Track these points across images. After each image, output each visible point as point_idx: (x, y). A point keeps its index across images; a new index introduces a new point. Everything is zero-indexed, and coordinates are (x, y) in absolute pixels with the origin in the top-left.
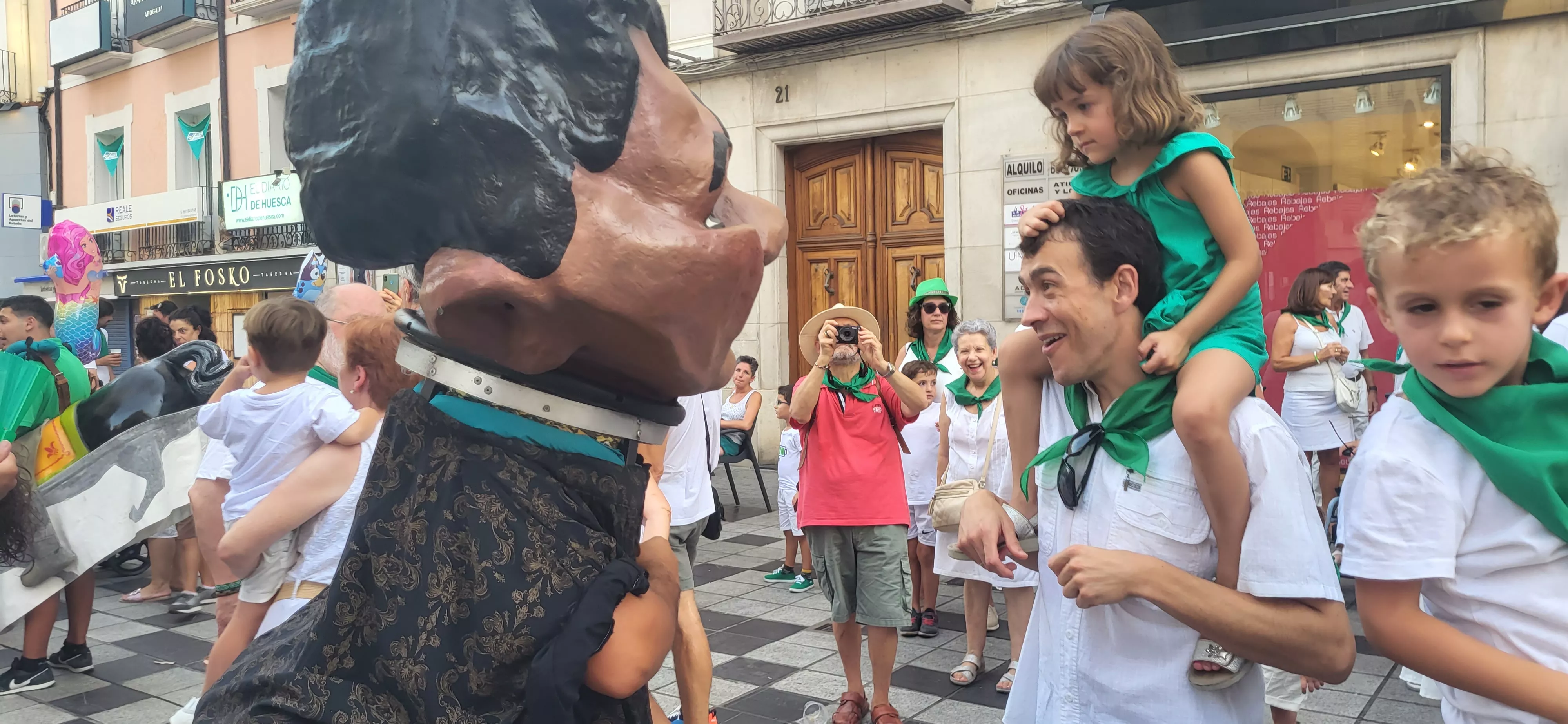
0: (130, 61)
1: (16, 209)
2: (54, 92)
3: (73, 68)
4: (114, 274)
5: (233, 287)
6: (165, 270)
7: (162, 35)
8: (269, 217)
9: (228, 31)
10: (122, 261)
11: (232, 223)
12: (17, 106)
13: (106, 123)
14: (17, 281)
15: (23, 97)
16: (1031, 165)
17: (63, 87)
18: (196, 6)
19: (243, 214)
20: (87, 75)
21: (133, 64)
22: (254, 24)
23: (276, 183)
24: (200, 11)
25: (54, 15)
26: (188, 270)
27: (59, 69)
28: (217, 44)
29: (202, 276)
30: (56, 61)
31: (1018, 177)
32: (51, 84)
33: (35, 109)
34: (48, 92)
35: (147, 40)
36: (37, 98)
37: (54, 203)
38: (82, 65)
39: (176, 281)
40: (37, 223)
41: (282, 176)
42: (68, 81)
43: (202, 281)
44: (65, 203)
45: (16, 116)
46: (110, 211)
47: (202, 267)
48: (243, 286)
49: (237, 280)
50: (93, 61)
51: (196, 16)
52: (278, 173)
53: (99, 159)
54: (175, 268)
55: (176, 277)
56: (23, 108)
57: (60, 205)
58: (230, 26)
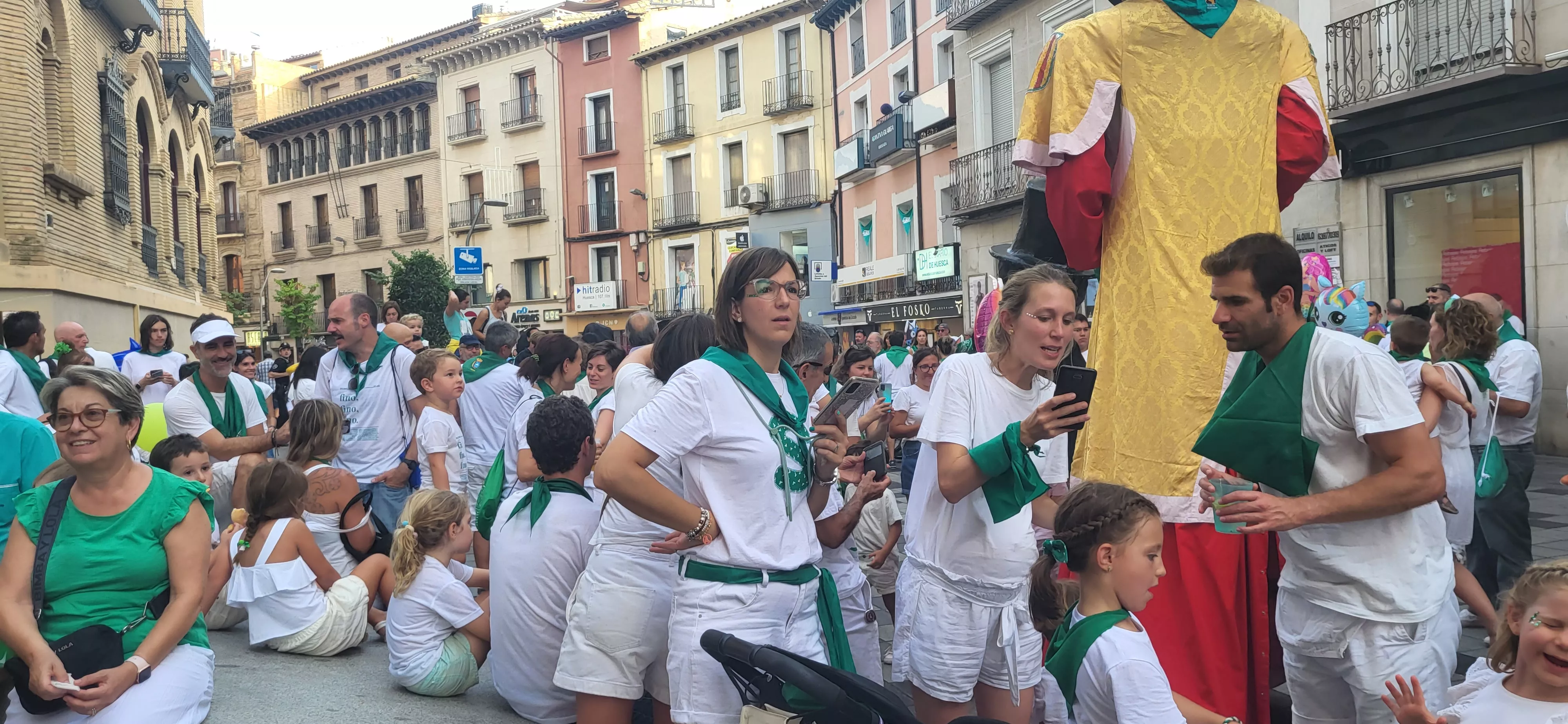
0: (875, 173)
1: (818, 270)
2: (838, 193)
3: (846, 179)
4: (866, 309)
5: (922, 317)
6: (889, 306)
7: (888, 159)
8: (938, 273)
9: (921, 154)
10: (872, 300)
11: (921, 276)
12: (819, 204)
13: (863, 212)
14: (820, 314)
15: (822, 198)
16: (1308, 234)
17: (843, 190)
18: (904, 140)
19: (925, 271)
20: (854, 182)
21: (877, 175)
22: (934, 149)
23: (935, 254)
24: (906, 143)
25: (838, 146)
26: (900, 306)
27: (840, 180)
28: (915, 162)
29: (907, 309)
30: (837, 176)
31: (1302, 242)
32: (837, 188)
33: (829, 204)
34: (836, 193)
35: (881, 162)
36: (830, 198)
37: (839, 264)
38: (851, 177)
39: (895, 314)
40: (829, 278)
41: (939, 249)
42: (846, 186)
43: (907, 313)
44: (845, 264)
45: (819, 210)
46: (864, 270)
47: (907, 304)
48: (927, 316)
49: (924, 313)
50: (856, 175)
51: (904, 147)
52: (937, 248)
53: (860, 234)
54: (895, 305)
55: (895, 310)
56: (823, 205)
57: (842, 266)
58: (923, 152)
